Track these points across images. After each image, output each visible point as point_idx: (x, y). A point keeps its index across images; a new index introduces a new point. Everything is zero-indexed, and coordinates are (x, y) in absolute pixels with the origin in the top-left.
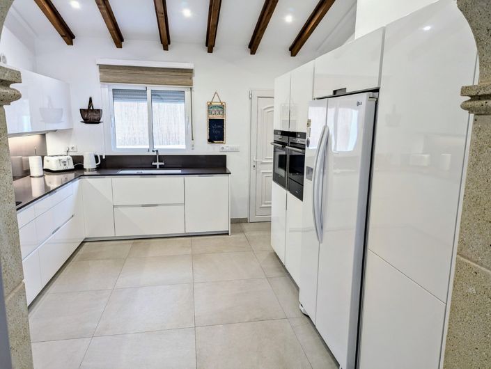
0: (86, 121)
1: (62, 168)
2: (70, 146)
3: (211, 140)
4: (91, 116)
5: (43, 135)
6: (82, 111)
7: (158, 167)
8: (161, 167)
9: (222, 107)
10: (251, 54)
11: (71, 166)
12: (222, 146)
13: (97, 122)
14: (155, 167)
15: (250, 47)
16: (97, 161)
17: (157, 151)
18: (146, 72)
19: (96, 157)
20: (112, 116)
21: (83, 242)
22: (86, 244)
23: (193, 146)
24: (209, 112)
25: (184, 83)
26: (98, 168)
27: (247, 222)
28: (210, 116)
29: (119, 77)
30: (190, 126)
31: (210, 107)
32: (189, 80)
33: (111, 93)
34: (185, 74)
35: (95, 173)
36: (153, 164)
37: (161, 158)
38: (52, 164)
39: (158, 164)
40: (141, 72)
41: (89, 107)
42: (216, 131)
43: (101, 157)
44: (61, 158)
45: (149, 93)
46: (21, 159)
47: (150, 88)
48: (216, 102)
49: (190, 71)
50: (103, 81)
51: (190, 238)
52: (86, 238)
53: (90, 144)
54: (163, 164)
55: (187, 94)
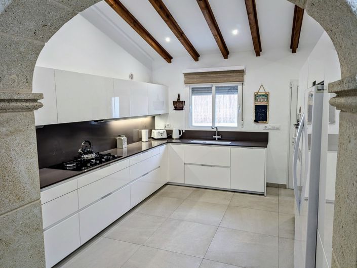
0: (176, 109)
1: (159, 137)
2: (167, 124)
3: (256, 121)
4: (179, 105)
5: (153, 118)
6: (174, 103)
7: (217, 139)
8: (219, 139)
9: (266, 96)
10: (293, 53)
11: (165, 136)
12: (265, 125)
13: (181, 109)
14: (214, 139)
15: (291, 47)
16: (180, 134)
17: (217, 128)
18: (212, 75)
19: (180, 131)
20: (190, 105)
21: (166, 185)
22: (168, 186)
23: (242, 125)
24: (256, 100)
25: (237, 80)
26: (181, 138)
27: (286, 188)
28: (257, 103)
29: (195, 80)
30: (240, 110)
31: (257, 96)
32: (241, 78)
33: (191, 90)
34: (238, 74)
35: (178, 141)
36: (214, 137)
37: (219, 133)
38: (155, 134)
39: (217, 137)
40: (209, 75)
41: (178, 100)
42: (261, 114)
43: (182, 131)
44: (160, 131)
45: (213, 88)
46: (138, 131)
47: (214, 85)
48: (262, 92)
49: (242, 72)
50: (186, 83)
51: (233, 193)
52: (168, 182)
53: (177, 123)
54: (220, 137)
55: (240, 87)
